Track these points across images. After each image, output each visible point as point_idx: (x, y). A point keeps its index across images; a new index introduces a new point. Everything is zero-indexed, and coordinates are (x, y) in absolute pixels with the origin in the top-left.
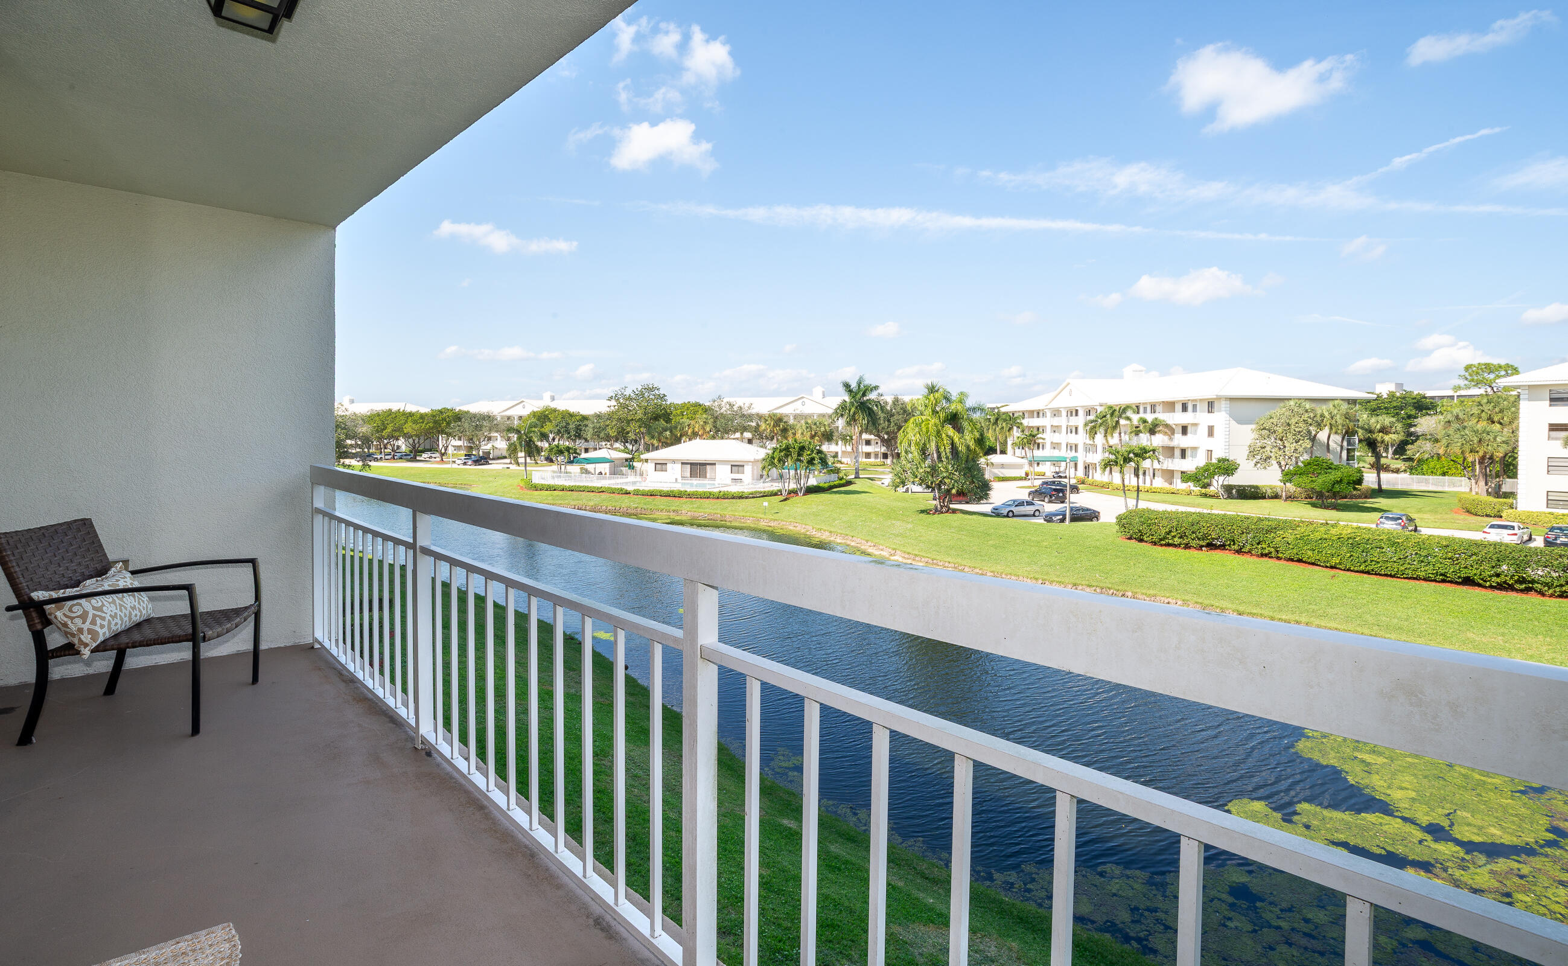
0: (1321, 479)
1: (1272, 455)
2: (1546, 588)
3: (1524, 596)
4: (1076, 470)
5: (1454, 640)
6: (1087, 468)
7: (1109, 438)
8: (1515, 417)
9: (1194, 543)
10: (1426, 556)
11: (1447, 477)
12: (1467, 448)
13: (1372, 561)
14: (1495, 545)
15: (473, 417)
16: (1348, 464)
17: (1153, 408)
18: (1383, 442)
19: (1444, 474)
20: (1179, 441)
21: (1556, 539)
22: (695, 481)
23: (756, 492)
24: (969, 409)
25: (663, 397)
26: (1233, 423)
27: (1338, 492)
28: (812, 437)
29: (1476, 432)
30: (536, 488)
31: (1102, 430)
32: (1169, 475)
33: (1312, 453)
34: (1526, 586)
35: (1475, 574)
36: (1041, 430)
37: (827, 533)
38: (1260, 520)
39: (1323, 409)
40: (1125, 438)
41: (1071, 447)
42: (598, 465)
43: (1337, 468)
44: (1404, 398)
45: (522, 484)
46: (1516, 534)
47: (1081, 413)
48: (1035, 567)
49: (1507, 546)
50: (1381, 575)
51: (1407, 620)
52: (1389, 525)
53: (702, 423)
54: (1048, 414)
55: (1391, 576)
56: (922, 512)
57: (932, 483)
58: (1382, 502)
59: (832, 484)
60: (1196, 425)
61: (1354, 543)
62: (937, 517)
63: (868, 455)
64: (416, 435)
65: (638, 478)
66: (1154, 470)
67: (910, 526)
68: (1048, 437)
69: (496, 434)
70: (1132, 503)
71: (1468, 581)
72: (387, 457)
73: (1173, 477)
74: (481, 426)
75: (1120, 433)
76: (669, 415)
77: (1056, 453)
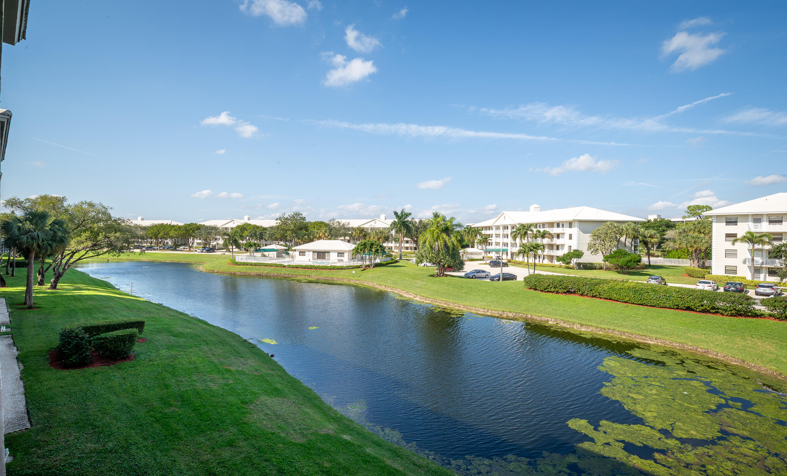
0: (622, 260)
1: (599, 248)
2: (724, 312)
3: (714, 316)
4: (507, 256)
5: (682, 337)
6: (512, 254)
7: (523, 240)
8: (710, 231)
9: (560, 291)
10: (669, 297)
11: (680, 259)
12: (689, 245)
13: (644, 299)
14: (701, 291)
15: (207, 228)
16: (635, 253)
17: (544, 225)
18: (651, 242)
19: (679, 258)
20: (556, 241)
21: (729, 288)
22: (319, 261)
23: (349, 266)
24: (454, 225)
25: (304, 219)
26: (581, 233)
27: (630, 266)
28: (379, 239)
29: (693, 237)
30: (238, 264)
31: (519, 236)
32: (551, 258)
33: (618, 247)
34: (715, 310)
35: (692, 305)
36: (491, 236)
37: (384, 287)
38: (592, 279)
39: (623, 226)
40: (530, 240)
41: (505, 244)
42: (270, 253)
43: (629, 255)
44: (661, 222)
45: (230, 262)
46: (711, 286)
47: (509, 228)
48: (484, 303)
49: (706, 291)
50: (648, 306)
51: (660, 328)
52: (653, 282)
53: (324, 232)
54: (494, 228)
55: (653, 306)
56: (431, 276)
57: (435, 262)
58: (650, 271)
59: (388, 262)
60: (563, 234)
61: (637, 290)
62: (438, 279)
63: (407, 248)
64: (177, 237)
65: (291, 259)
66: (544, 255)
67: (424, 283)
68: (494, 240)
69: (218, 237)
70: (532, 271)
71: (688, 309)
72: (160, 248)
73: (553, 259)
74: (211, 233)
75: (528, 238)
76: (307, 227)
77: (498, 247)
